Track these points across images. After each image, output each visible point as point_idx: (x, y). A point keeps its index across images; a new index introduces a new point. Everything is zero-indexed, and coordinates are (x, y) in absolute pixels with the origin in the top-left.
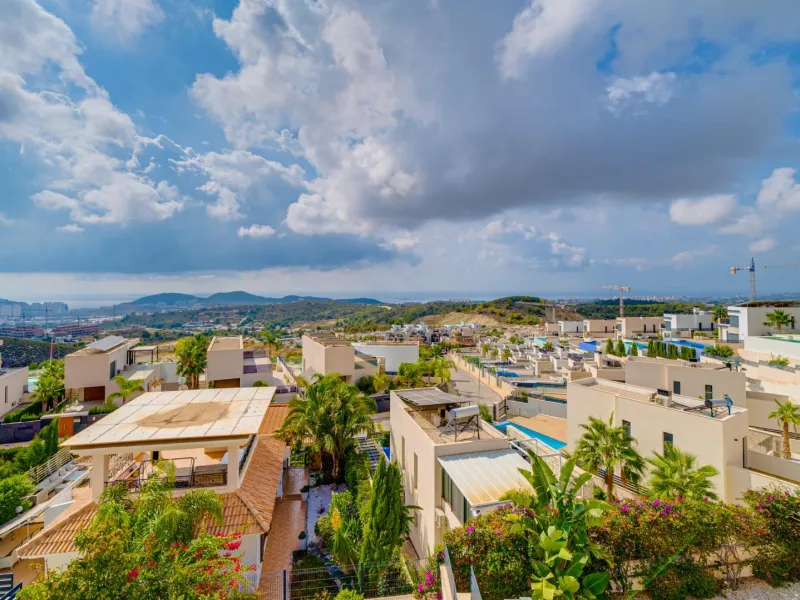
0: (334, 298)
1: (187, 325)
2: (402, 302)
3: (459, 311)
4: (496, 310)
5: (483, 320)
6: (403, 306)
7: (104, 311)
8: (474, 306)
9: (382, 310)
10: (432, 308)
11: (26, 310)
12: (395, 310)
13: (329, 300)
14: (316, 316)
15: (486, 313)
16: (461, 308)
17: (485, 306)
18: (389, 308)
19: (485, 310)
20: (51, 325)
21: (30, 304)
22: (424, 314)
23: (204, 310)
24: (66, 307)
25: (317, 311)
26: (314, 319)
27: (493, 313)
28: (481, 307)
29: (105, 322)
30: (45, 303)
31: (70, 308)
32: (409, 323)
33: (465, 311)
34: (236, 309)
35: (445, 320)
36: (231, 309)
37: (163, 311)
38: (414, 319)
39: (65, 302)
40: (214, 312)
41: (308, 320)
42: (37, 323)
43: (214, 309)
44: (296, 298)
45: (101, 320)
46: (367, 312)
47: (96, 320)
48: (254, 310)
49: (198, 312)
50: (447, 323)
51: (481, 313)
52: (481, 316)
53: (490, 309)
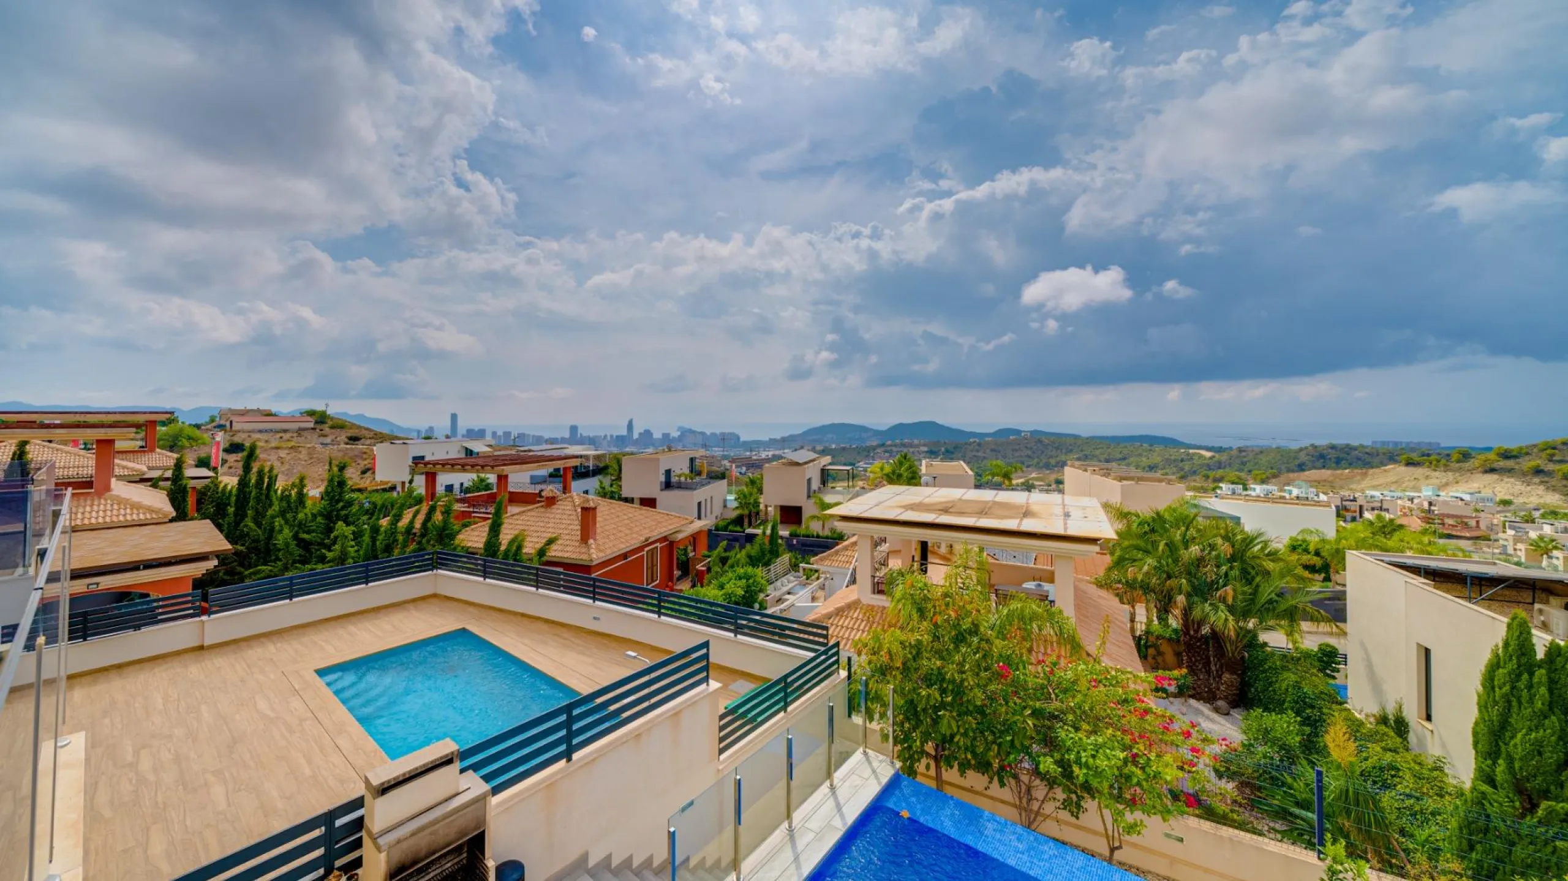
0: (1085, 433)
1: (861, 464)
2: (1241, 444)
3: (1410, 463)
4: (1551, 467)
5: (1503, 488)
6: (1240, 450)
7: (772, 443)
8: (1465, 456)
9: (1191, 458)
10: (1322, 456)
11: (706, 441)
12: (1224, 457)
13: (1076, 437)
14: (1053, 461)
15: (1509, 471)
16: (1415, 456)
17: (1506, 455)
18: (1208, 454)
19: (1510, 463)
20: (724, 457)
21: (708, 433)
22: (1301, 468)
23: (883, 445)
24: (738, 438)
25: (1054, 453)
26: (1047, 466)
27: (1538, 471)
28: (1492, 456)
29: (774, 456)
30: (723, 434)
31: (742, 439)
32: (1263, 482)
33: (1435, 465)
34: (924, 445)
35: (1365, 483)
36: (917, 446)
37: (834, 446)
38: (1275, 476)
39: (737, 432)
40: (894, 449)
41: (1039, 467)
42: (713, 453)
43: (895, 446)
44: (1018, 432)
45: (770, 454)
46: (1156, 459)
47: (767, 453)
48: (950, 448)
49: (874, 448)
50: (1374, 487)
51: (1492, 470)
52: (1495, 477)
53: (1528, 463)
